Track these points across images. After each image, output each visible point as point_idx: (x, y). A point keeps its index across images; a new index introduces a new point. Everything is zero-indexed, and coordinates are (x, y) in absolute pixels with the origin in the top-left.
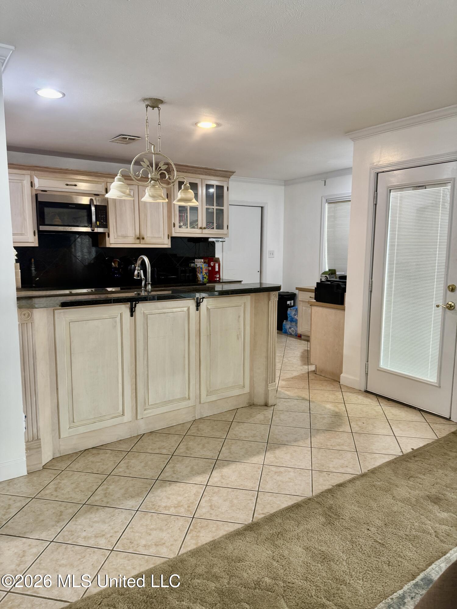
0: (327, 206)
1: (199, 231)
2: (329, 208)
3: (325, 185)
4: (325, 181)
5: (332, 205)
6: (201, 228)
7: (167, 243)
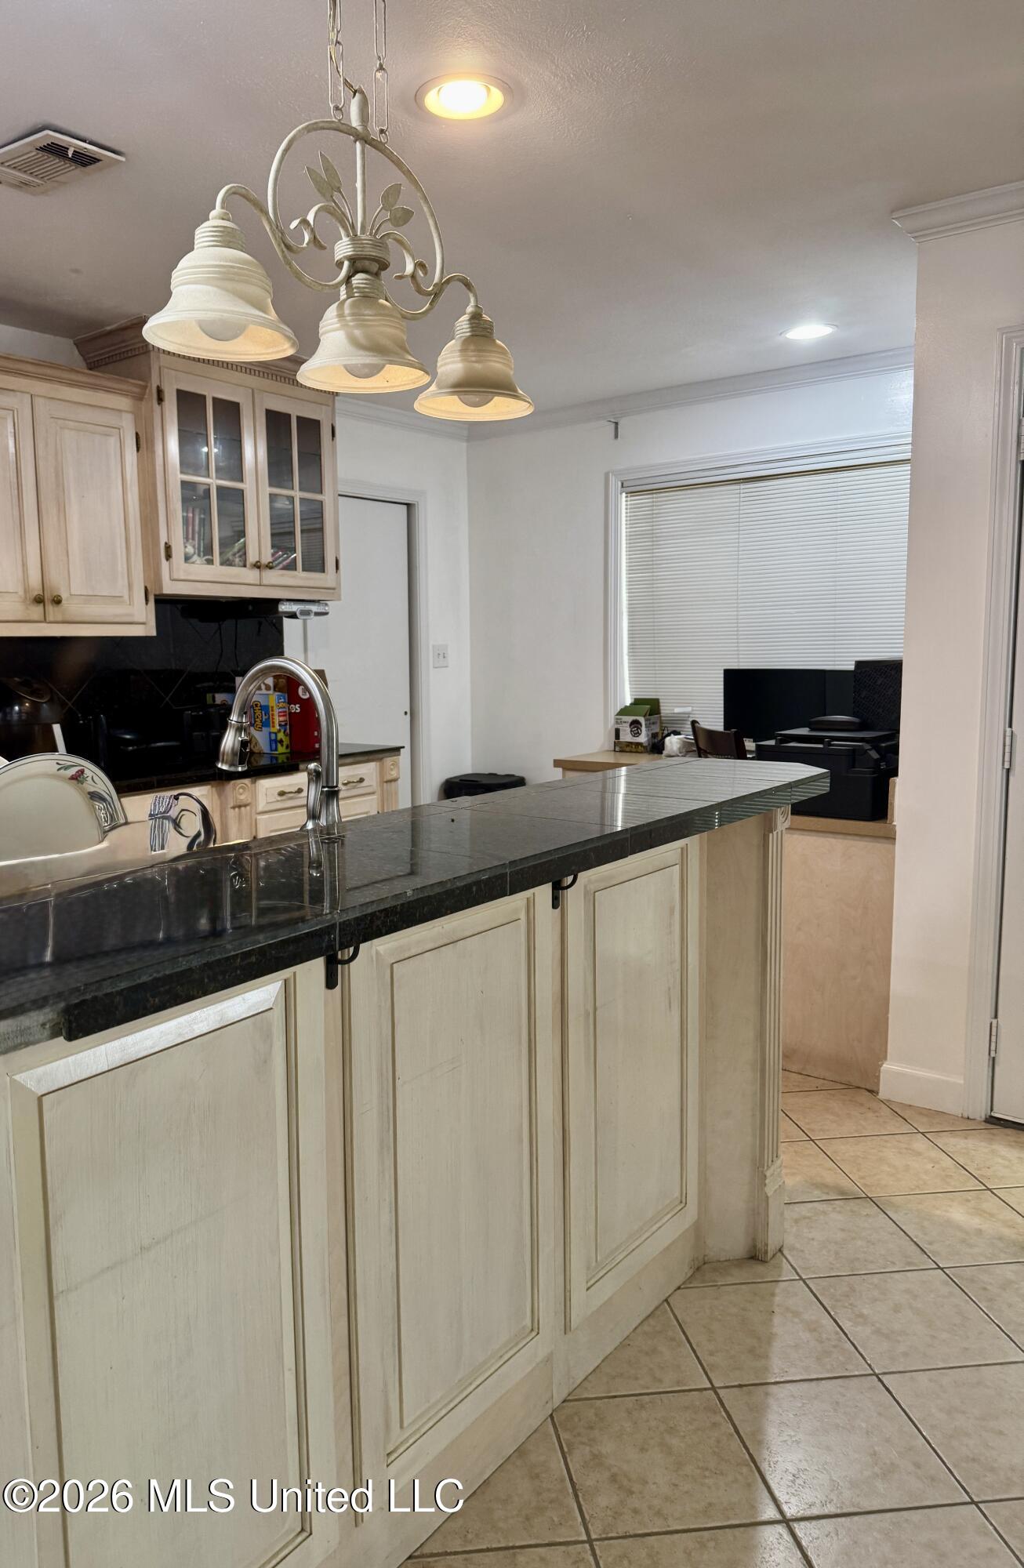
0: (624, 503)
1: (251, 575)
2: (632, 510)
3: (616, 436)
4: (616, 424)
5: (645, 500)
6: (257, 566)
7: (143, 620)
